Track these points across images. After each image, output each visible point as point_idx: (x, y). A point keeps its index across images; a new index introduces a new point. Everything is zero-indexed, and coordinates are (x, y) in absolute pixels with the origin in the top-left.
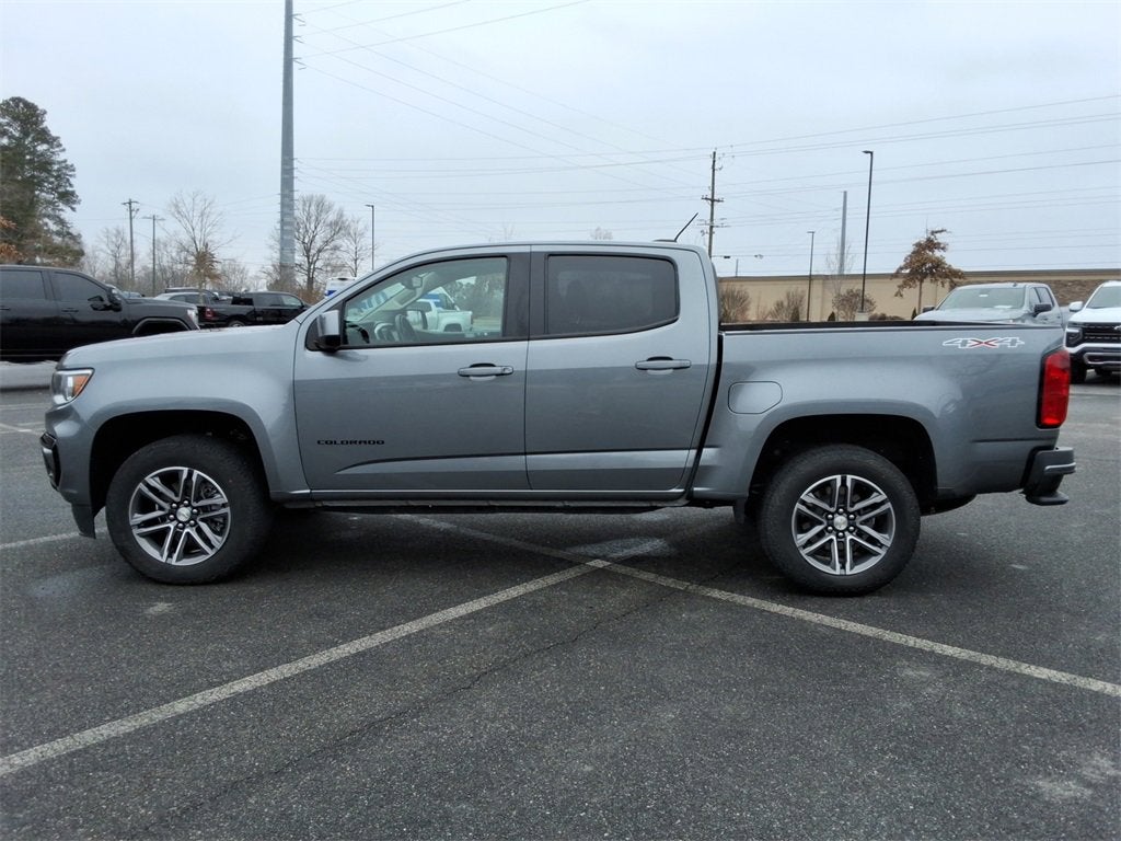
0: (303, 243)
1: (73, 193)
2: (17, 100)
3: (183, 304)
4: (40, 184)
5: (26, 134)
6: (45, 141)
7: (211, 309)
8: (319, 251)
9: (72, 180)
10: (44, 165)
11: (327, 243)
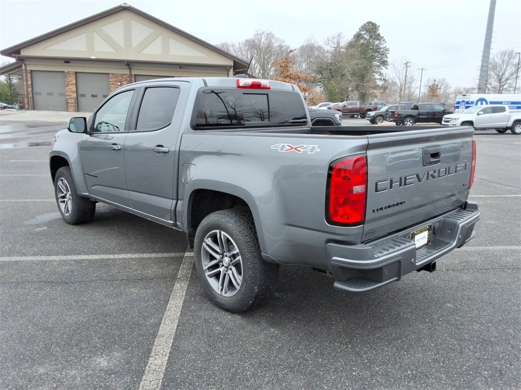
0: (498, 75)
1: (386, 61)
2: (369, 23)
3: (332, 111)
4: (374, 59)
5: (371, 37)
6: (378, 39)
7: (397, 112)
8: (507, 79)
9: (388, 55)
10: (377, 50)
11: (512, 74)
